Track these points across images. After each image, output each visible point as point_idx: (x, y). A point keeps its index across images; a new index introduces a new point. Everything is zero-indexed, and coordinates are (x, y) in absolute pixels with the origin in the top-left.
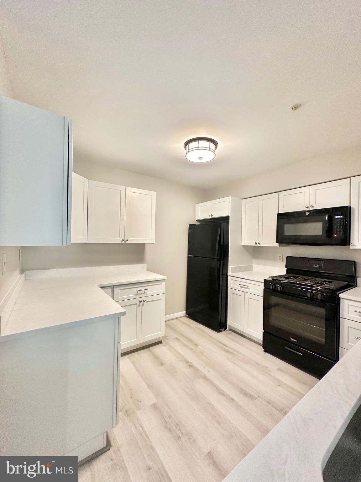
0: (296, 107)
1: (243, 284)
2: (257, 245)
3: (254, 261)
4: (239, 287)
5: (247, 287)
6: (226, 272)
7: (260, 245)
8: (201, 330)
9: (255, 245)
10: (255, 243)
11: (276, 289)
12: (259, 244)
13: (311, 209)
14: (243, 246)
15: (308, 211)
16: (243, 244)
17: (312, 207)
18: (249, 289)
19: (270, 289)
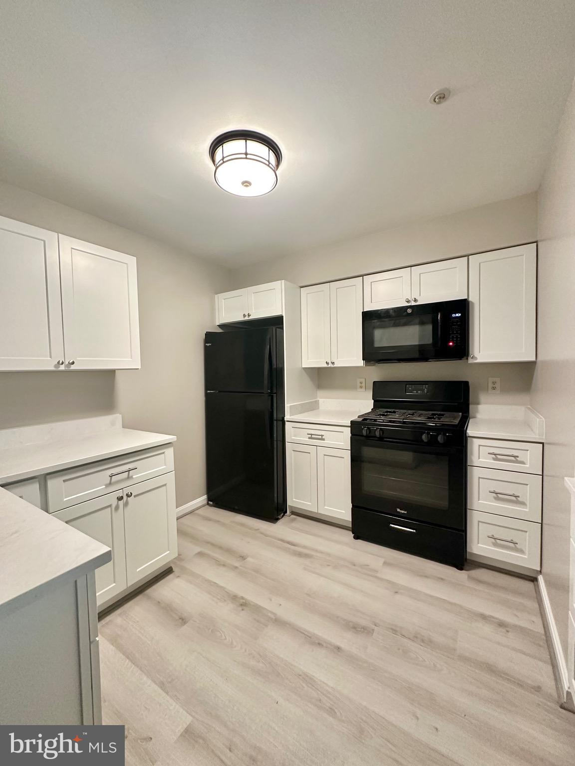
0: (441, 97)
1: (313, 433)
2: (330, 366)
3: (320, 393)
4: (306, 439)
5: (321, 437)
6: (282, 416)
7: (335, 366)
8: (242, 525)
9: (326, 365)
10: (326, 362)
11: (372, 434)
12: (333, 363)
13: (413, 304)
14: (305, 369)
15: (411, 307)
16: (306, 364)
17: (415, 300)
18: (324, 440)
19: (362, 436)
